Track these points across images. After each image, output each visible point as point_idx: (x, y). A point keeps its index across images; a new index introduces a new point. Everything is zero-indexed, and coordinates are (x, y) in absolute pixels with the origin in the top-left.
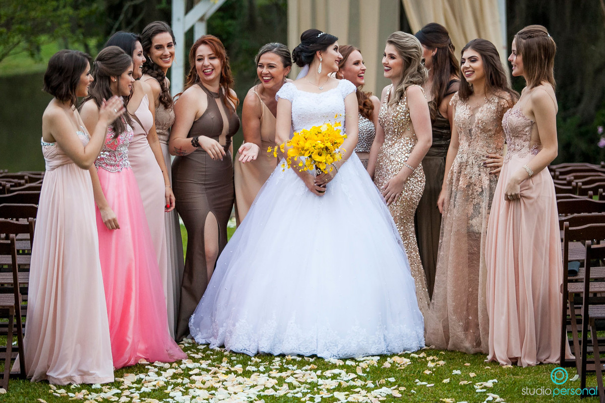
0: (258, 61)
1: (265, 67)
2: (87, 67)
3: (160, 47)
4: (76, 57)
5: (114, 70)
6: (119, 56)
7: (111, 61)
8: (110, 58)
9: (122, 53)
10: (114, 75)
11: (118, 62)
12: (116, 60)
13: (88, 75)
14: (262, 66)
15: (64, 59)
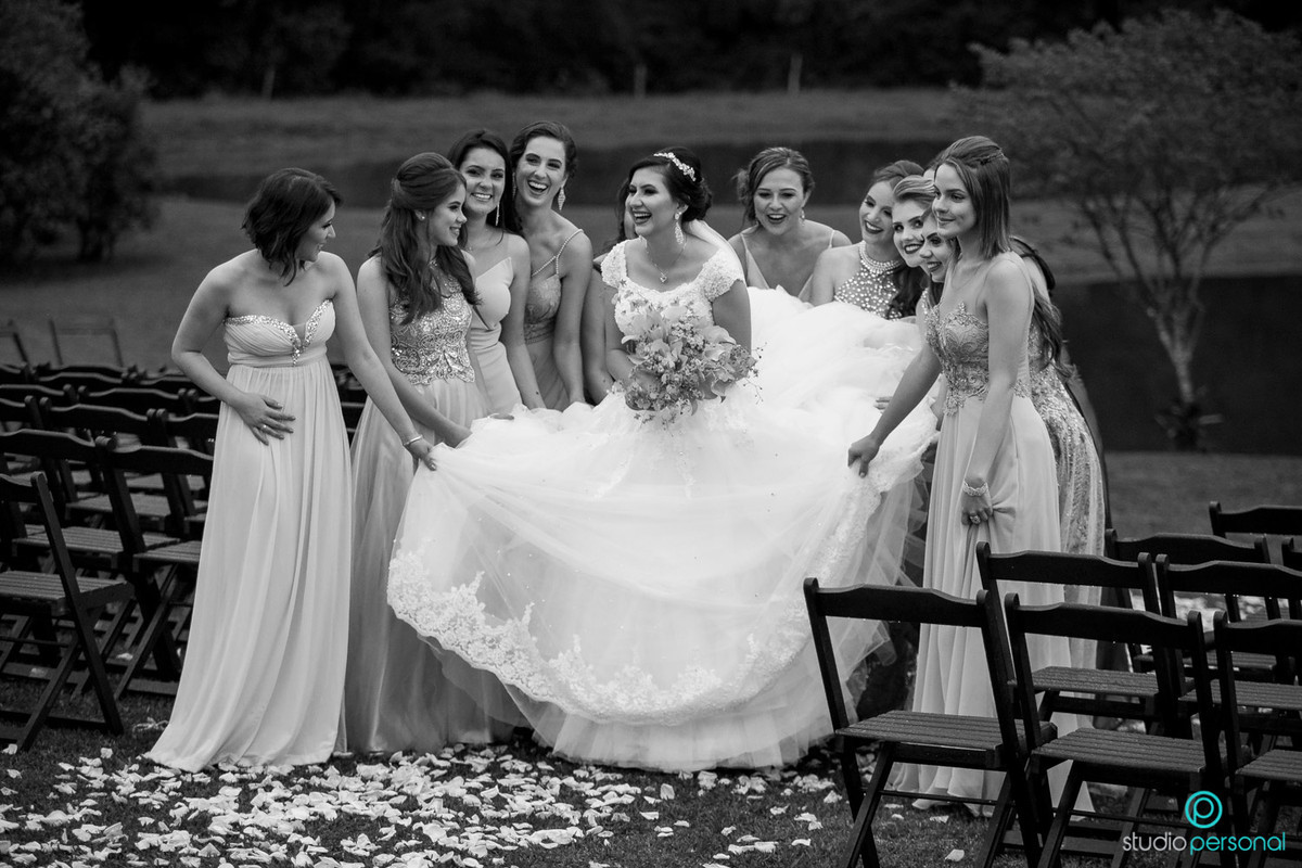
0: (759, 184)
1: (776, 195)
2: (329, 212)
3: (534, 159)
4: (313, 189)
5: (420, 198)
6: (436, 172)
7: (415, 182)
8: (417, 176)
9: (446, 167)
10: (421, 210)
11: (428, 185)
12: (423, 180)
13: (325, 227)
14: (767, 195)
15: (290, 187)
